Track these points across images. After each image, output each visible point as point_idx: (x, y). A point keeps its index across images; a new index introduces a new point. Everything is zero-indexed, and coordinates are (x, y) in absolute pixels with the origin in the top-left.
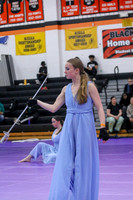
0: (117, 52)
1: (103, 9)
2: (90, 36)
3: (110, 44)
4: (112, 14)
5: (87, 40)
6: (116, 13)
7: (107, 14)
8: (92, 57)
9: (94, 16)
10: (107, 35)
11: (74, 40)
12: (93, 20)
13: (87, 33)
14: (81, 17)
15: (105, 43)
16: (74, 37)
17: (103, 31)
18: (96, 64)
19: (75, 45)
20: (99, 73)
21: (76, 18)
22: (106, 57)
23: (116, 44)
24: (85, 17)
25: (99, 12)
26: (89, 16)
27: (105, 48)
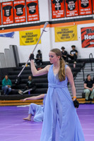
0: (91, 43)
1: (82, 13)
2: (72, 32)
3: (86, 37)
4: (87, 16)
5: (70, 35)
6: (91, 16)
7: (84, 17)
8: (73, 47)
9: (75, 18)
10: (84, 31)
11: (61, 35)
12: (74, 20)
13: (70, 30)
14: (65, 19)
15: (83, 37)
16: (60, 33)
17: (82, 29)
18: (76, 51)
19: (62, 38)
20: (78, 58)
21: (62, 19)
22: (83, 47)
23: (90, 37)
24: (68, 18)
25: (79, 15)
26: (72, 18)
27: (83, 40)
